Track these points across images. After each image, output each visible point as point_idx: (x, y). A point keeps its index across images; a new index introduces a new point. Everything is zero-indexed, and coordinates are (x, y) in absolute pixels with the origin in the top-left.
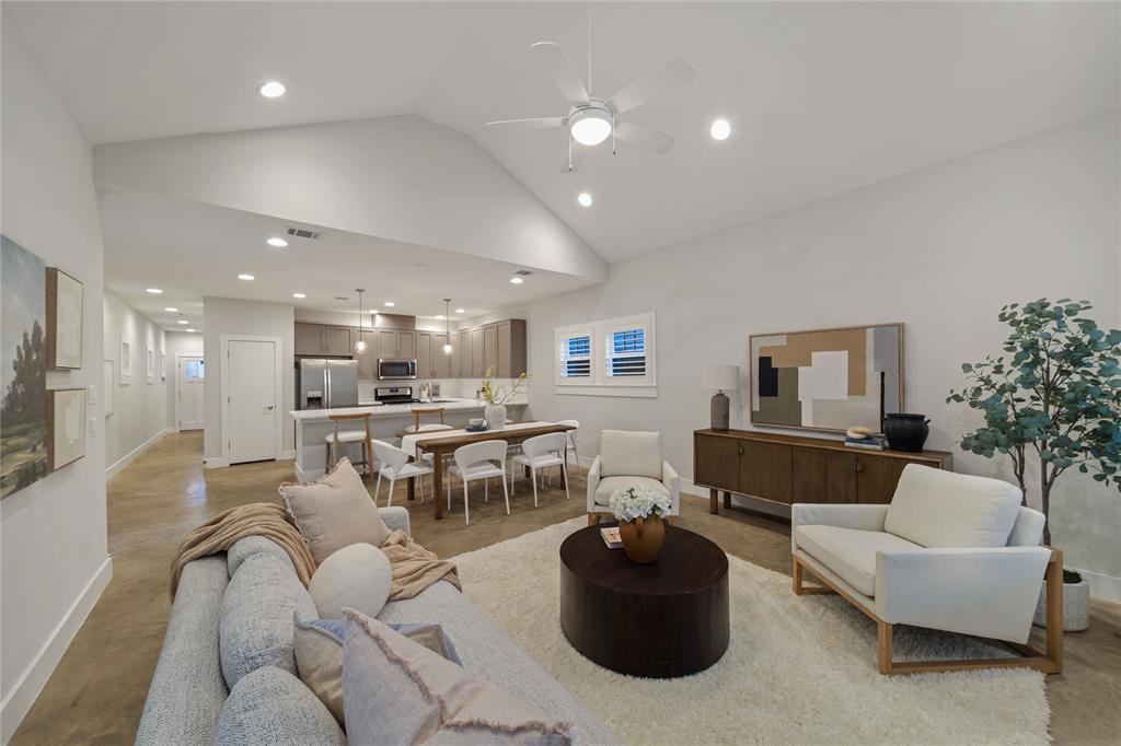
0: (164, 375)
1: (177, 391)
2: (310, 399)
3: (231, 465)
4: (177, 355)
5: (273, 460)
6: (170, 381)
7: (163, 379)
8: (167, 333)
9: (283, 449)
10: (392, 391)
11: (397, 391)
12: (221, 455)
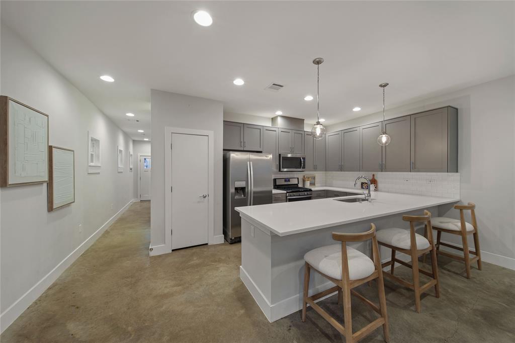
0: (131, 167)
1: (139, 176)
2: (236, 189)
3: (173, 250)
4: (139, 154)
5: (207, 244)
6: (135, 170)
7: (131, 169)
8: (134, 141)
9: (214, 235)
10: (286, 181)
11: (289, 181)
12: (165, 243)
